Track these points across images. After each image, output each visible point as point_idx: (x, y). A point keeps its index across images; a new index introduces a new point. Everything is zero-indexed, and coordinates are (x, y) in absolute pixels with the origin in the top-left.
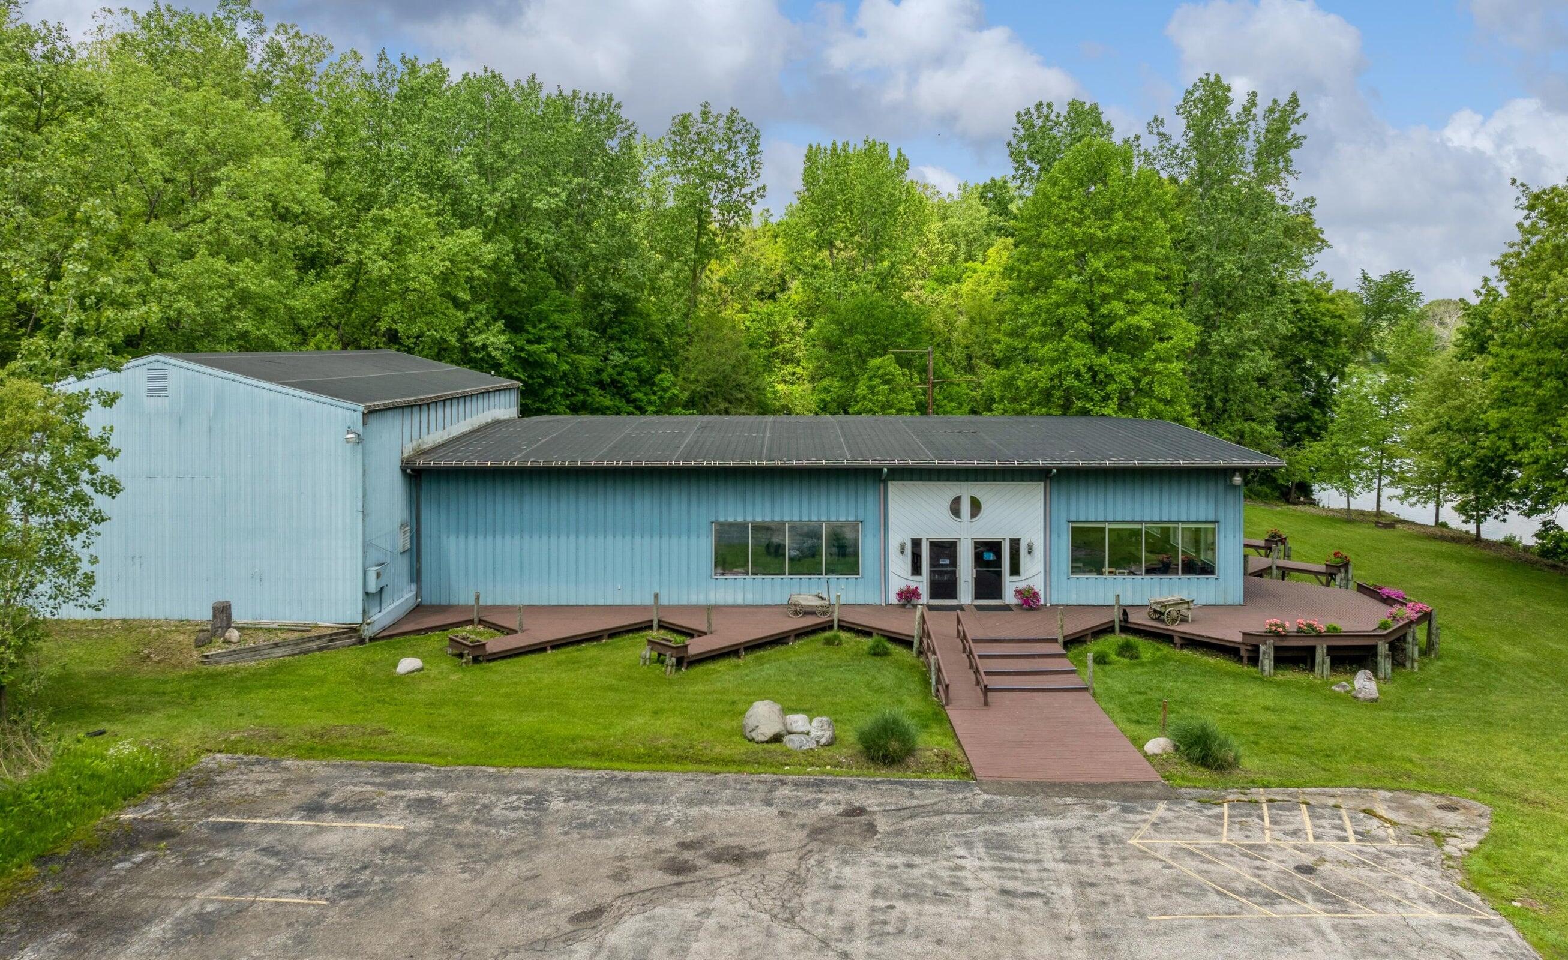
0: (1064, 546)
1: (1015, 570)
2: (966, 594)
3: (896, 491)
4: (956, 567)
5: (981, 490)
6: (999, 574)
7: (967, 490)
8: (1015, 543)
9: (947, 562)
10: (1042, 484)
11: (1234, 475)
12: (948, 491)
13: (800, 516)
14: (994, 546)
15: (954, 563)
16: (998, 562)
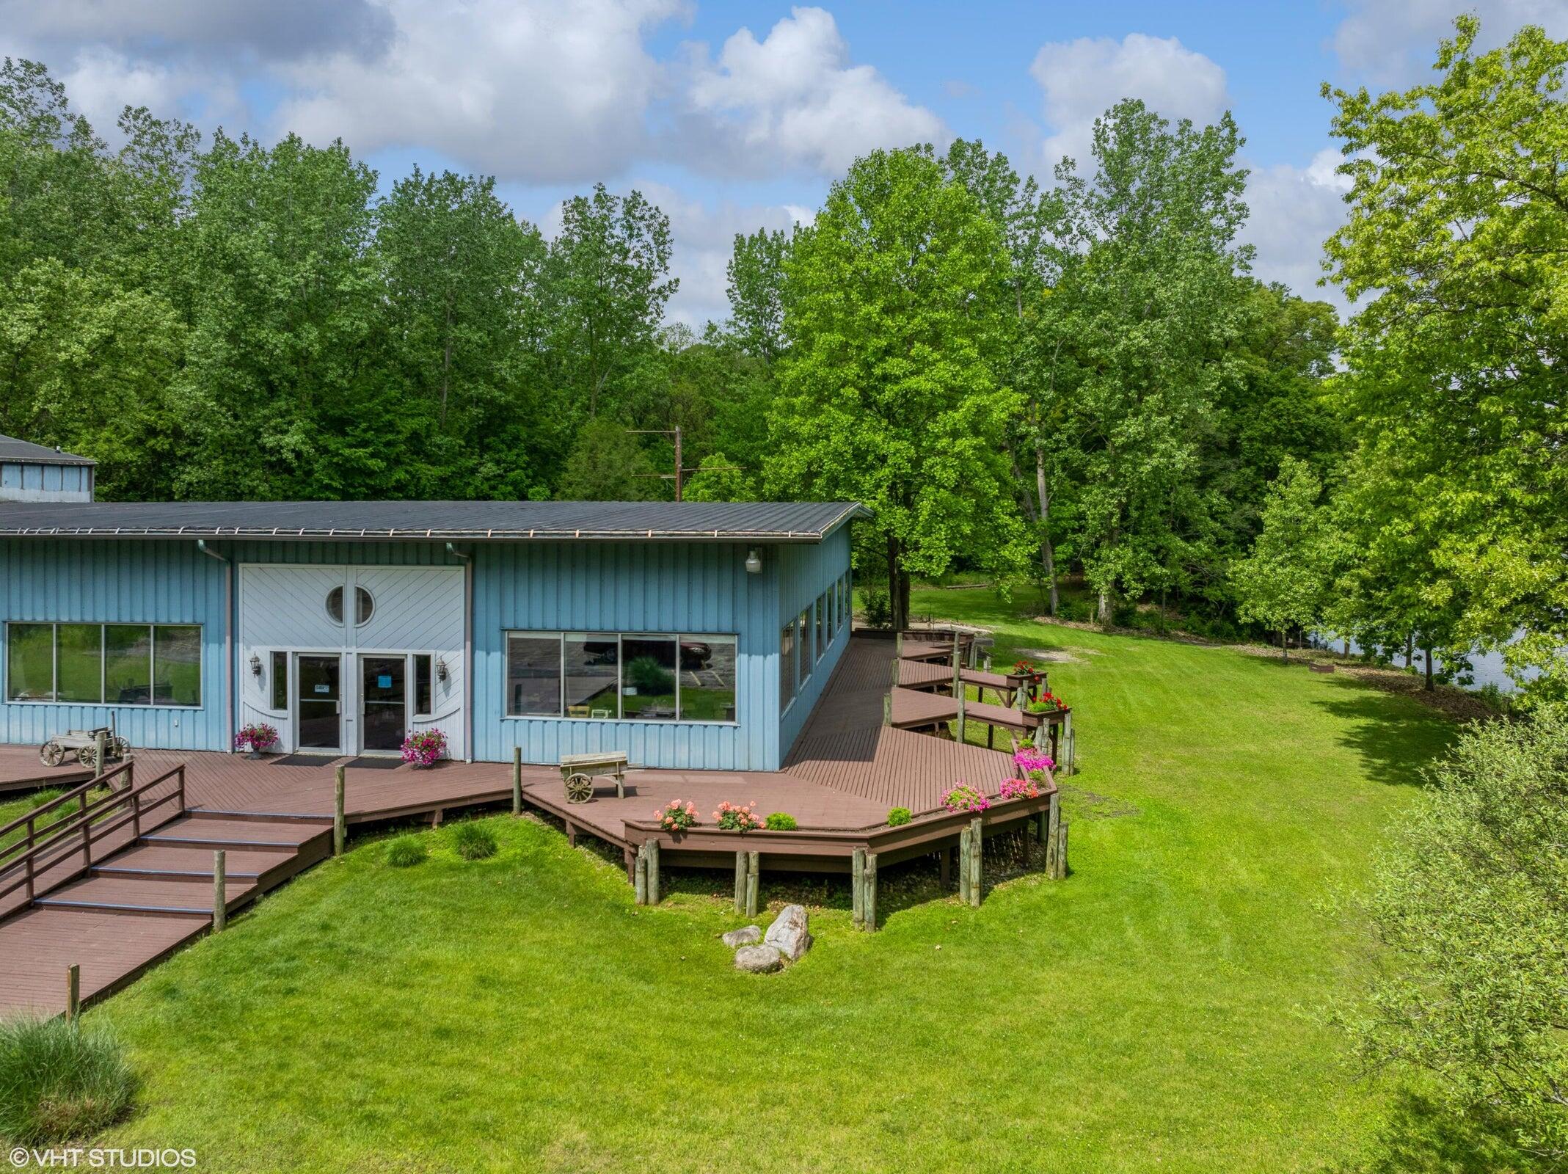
0: (495, 665)
1: (423, 703)
2: (351, 742)
3: (248, 574)
4: (337, 697)
5: (372, 578)
6: (400, 711)
7: (351, 578)
8: (423, 664)
9: (326, 689)
10: (462, 568)
11: (747, 556)
12: (324, 578)
13: (119, 615)
14: (393, 667)
15: (335, 693)
16: (398, 693)
